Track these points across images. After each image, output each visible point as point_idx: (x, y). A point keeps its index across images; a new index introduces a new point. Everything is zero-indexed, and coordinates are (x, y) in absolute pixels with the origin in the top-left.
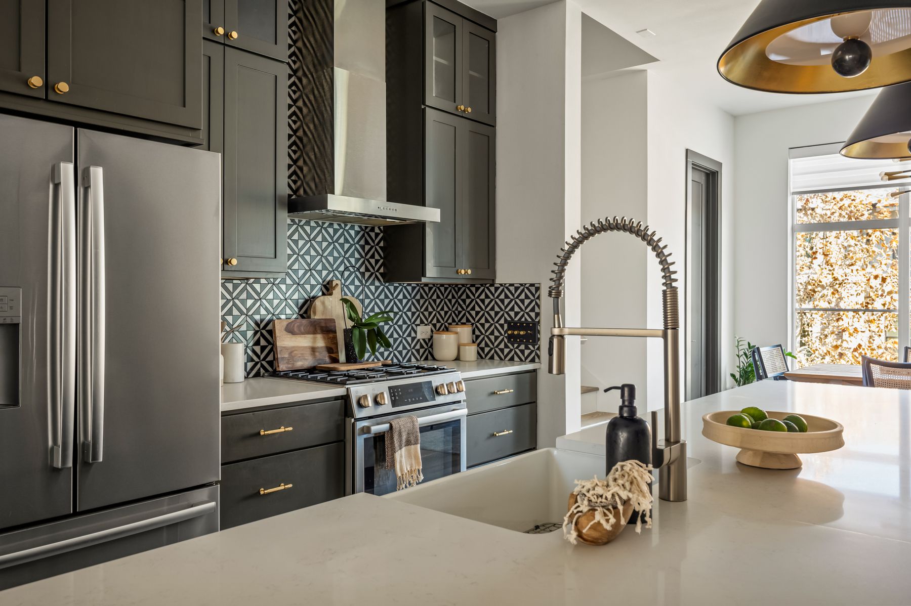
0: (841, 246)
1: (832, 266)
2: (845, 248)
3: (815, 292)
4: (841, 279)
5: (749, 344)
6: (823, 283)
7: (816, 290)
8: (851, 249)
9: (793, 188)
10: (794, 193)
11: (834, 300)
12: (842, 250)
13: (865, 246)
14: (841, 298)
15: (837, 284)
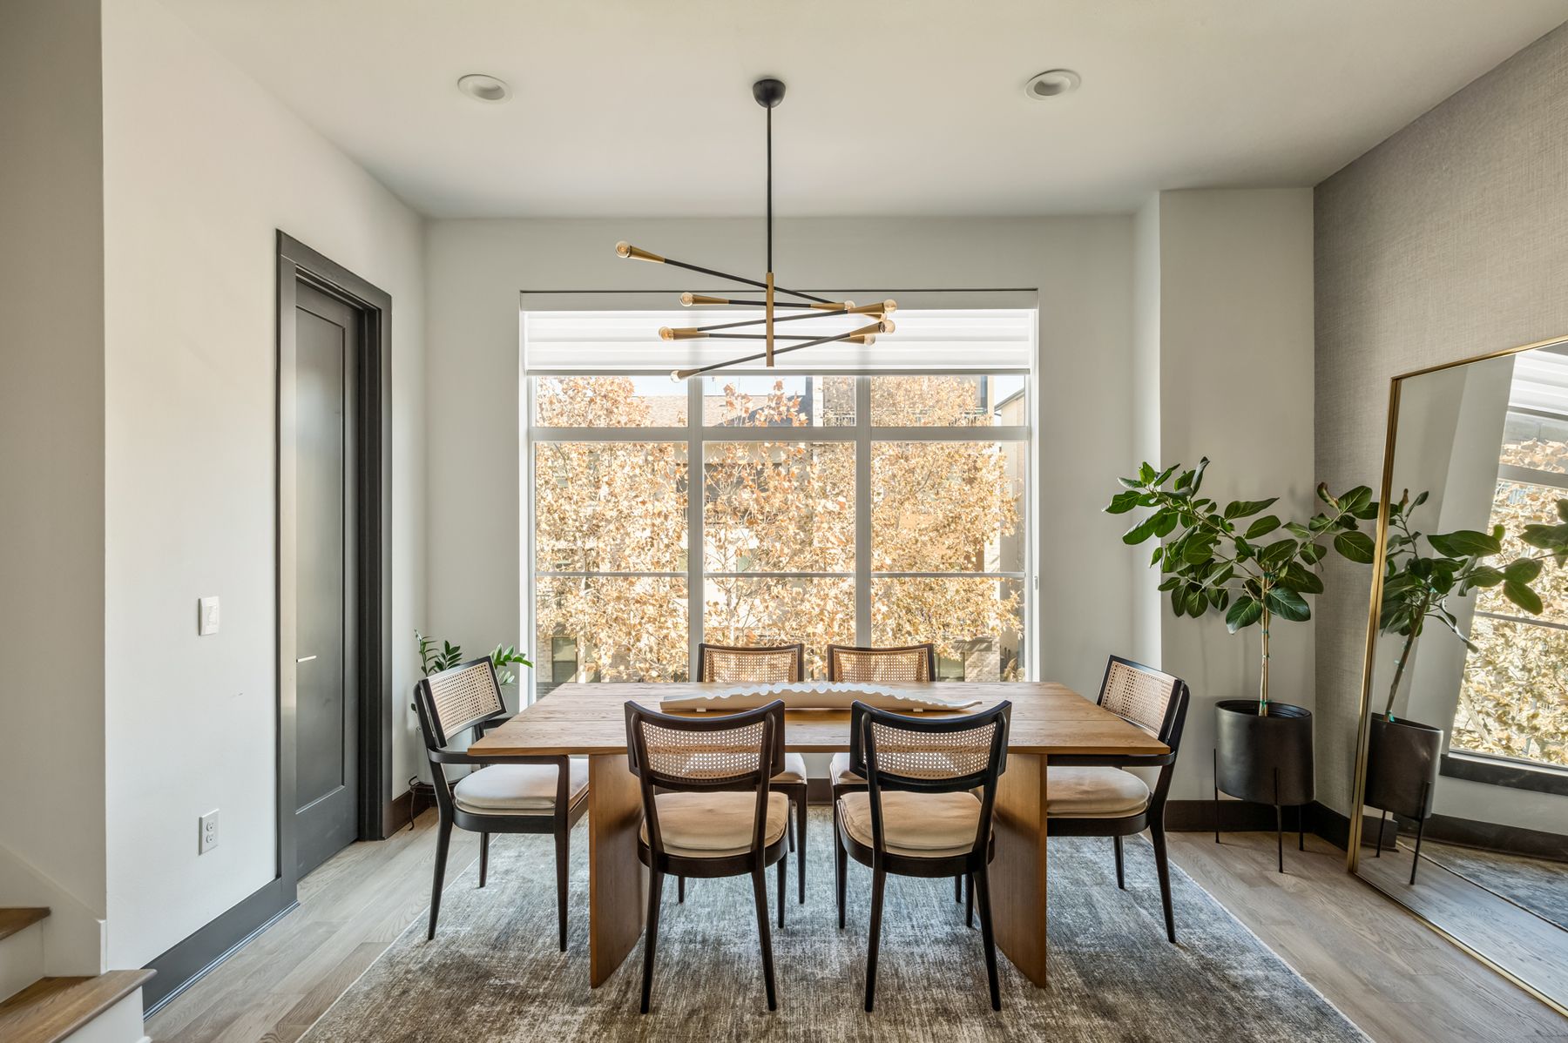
0: (626, 476)
1: (616, 497)
2: (631, 477)
3: (598, 527)
4: (626, 511)
5: (447, 645)
6: (608, 517)
7: (600, 525)
8: (637, 479)
9: (530, 364)
10: (530, 372)
11: (619, 536)
12: (629, 480)
13: (650, 476)
14: (628, 534)
15: (623, 517)
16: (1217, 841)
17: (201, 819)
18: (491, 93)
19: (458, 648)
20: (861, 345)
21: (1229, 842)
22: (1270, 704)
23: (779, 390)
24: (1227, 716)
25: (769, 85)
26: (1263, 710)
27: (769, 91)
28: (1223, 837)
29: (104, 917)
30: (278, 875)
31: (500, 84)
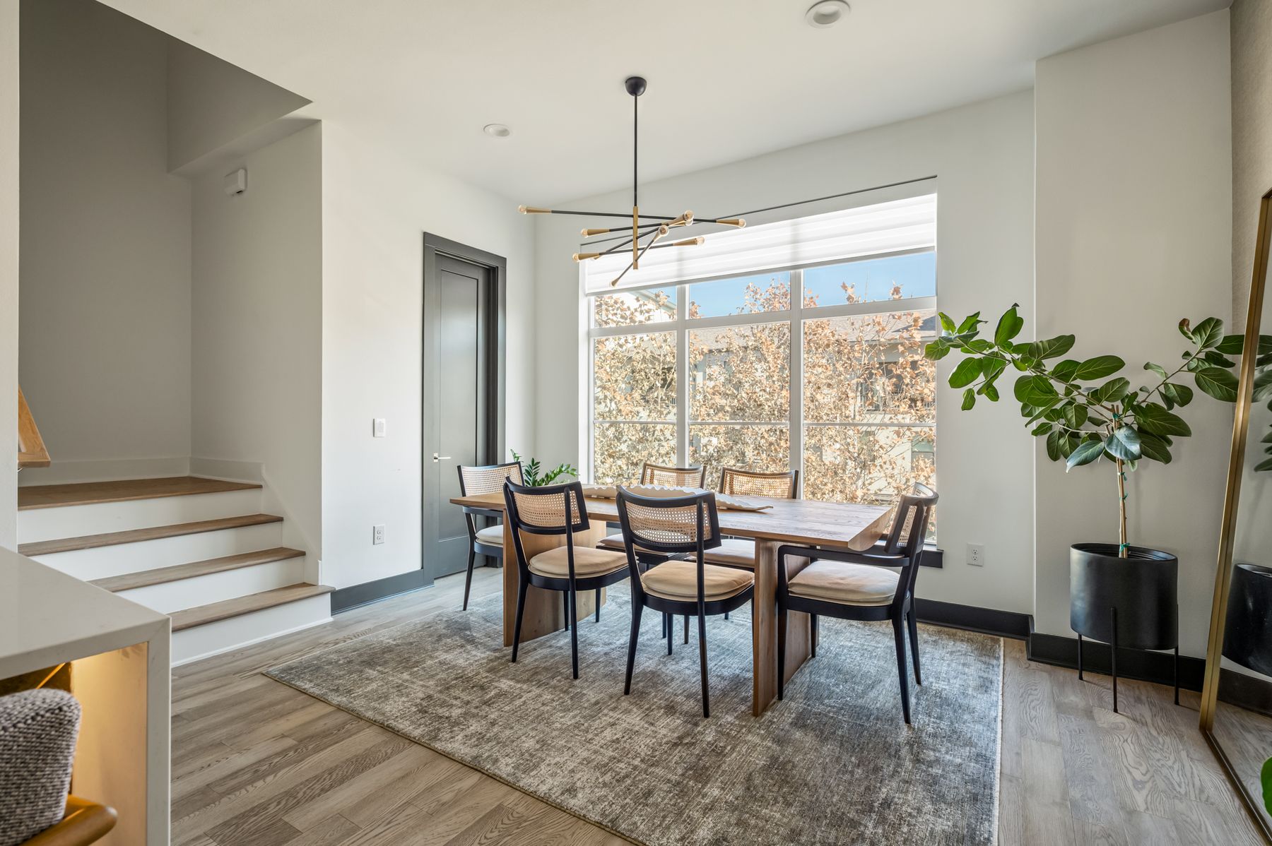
5: (533, 460)
9: (588, 289)
10: (589, 295)
16: (1081, 678)
17: (374, 527)
18: (504, 133)
19: (538, 463)
20: (695, 246)
21: (1091, 680)
22: (1129, 548)
23: (897, 294)
24: (1076, 555)
25: (633, 81)
26: (1122, 553)
27: (635, 85)
28: (1086, 675)
29: (321, 560)
30: (422, 568)
31: (507, 128)
